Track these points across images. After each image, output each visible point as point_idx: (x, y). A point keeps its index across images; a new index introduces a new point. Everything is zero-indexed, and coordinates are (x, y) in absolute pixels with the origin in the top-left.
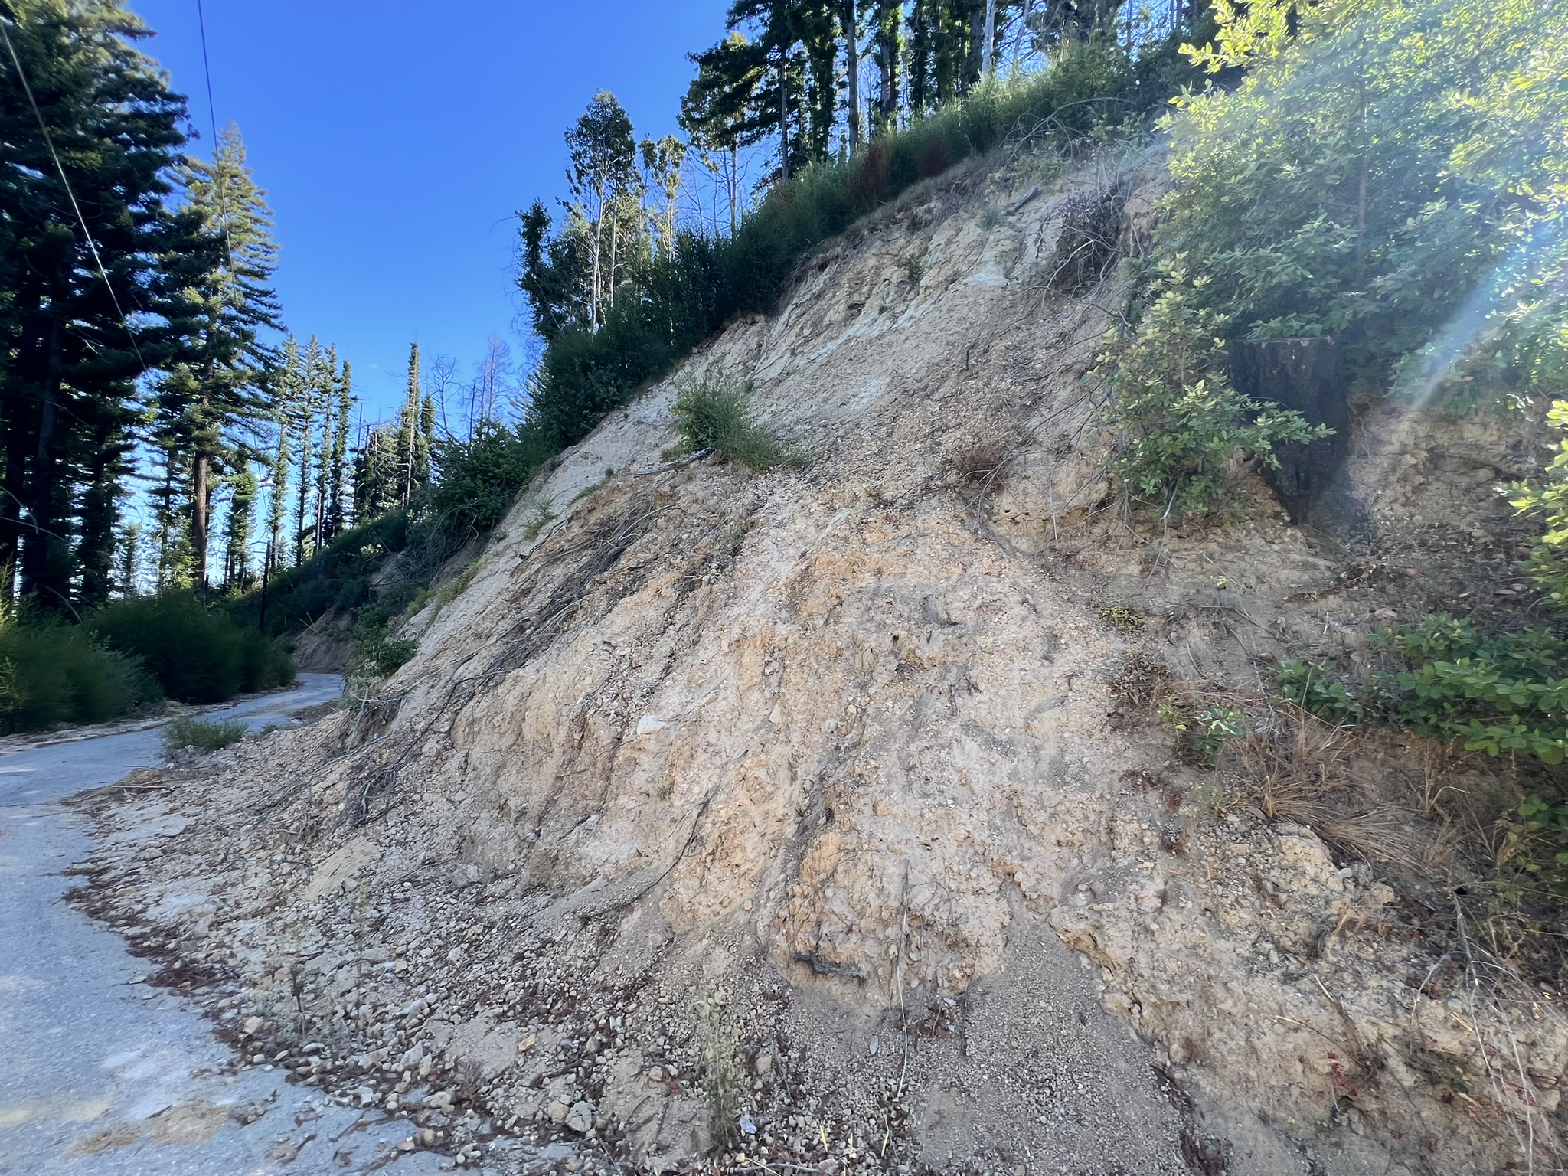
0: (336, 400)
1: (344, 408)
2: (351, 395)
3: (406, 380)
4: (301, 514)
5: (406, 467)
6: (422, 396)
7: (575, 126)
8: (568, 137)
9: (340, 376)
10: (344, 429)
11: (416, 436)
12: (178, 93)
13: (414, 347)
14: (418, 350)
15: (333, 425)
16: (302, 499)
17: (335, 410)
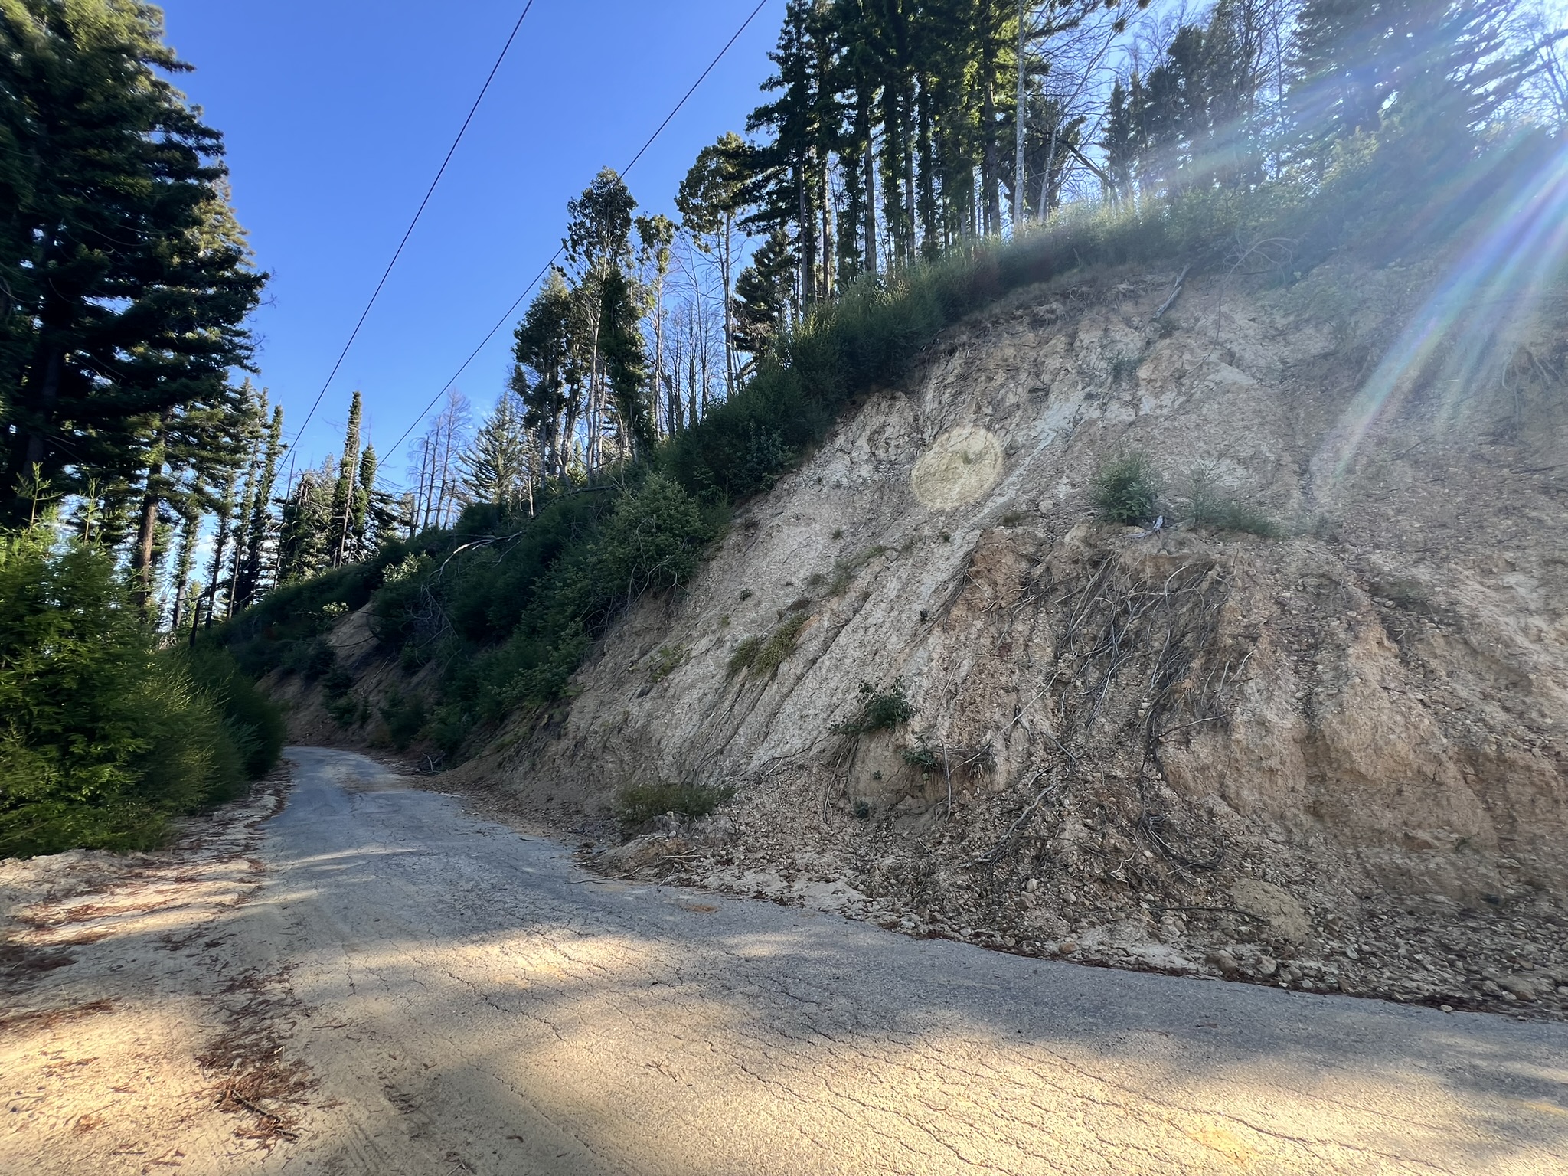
0: (263, 447)
1: (271, 455)
2: (280, 442)
3: (345, 429)
4: (216, 567)
5: (342, 520)
6: (362, 448)
7: (579, 197)
8: (572, 207)
9: (270, 422)
10: (269, 477)
11: (354, 489)
12: (215, 129)
13: (356, 396)
14: (360, 399)
15: (258, 473)
16: (219, 552)
17: (261, 457)
